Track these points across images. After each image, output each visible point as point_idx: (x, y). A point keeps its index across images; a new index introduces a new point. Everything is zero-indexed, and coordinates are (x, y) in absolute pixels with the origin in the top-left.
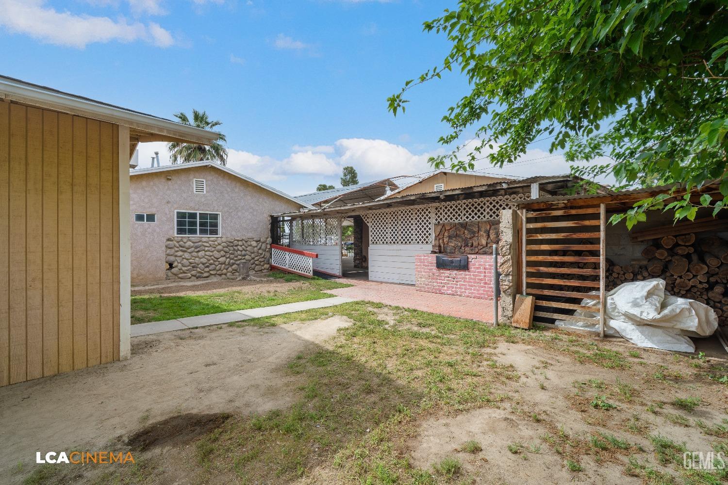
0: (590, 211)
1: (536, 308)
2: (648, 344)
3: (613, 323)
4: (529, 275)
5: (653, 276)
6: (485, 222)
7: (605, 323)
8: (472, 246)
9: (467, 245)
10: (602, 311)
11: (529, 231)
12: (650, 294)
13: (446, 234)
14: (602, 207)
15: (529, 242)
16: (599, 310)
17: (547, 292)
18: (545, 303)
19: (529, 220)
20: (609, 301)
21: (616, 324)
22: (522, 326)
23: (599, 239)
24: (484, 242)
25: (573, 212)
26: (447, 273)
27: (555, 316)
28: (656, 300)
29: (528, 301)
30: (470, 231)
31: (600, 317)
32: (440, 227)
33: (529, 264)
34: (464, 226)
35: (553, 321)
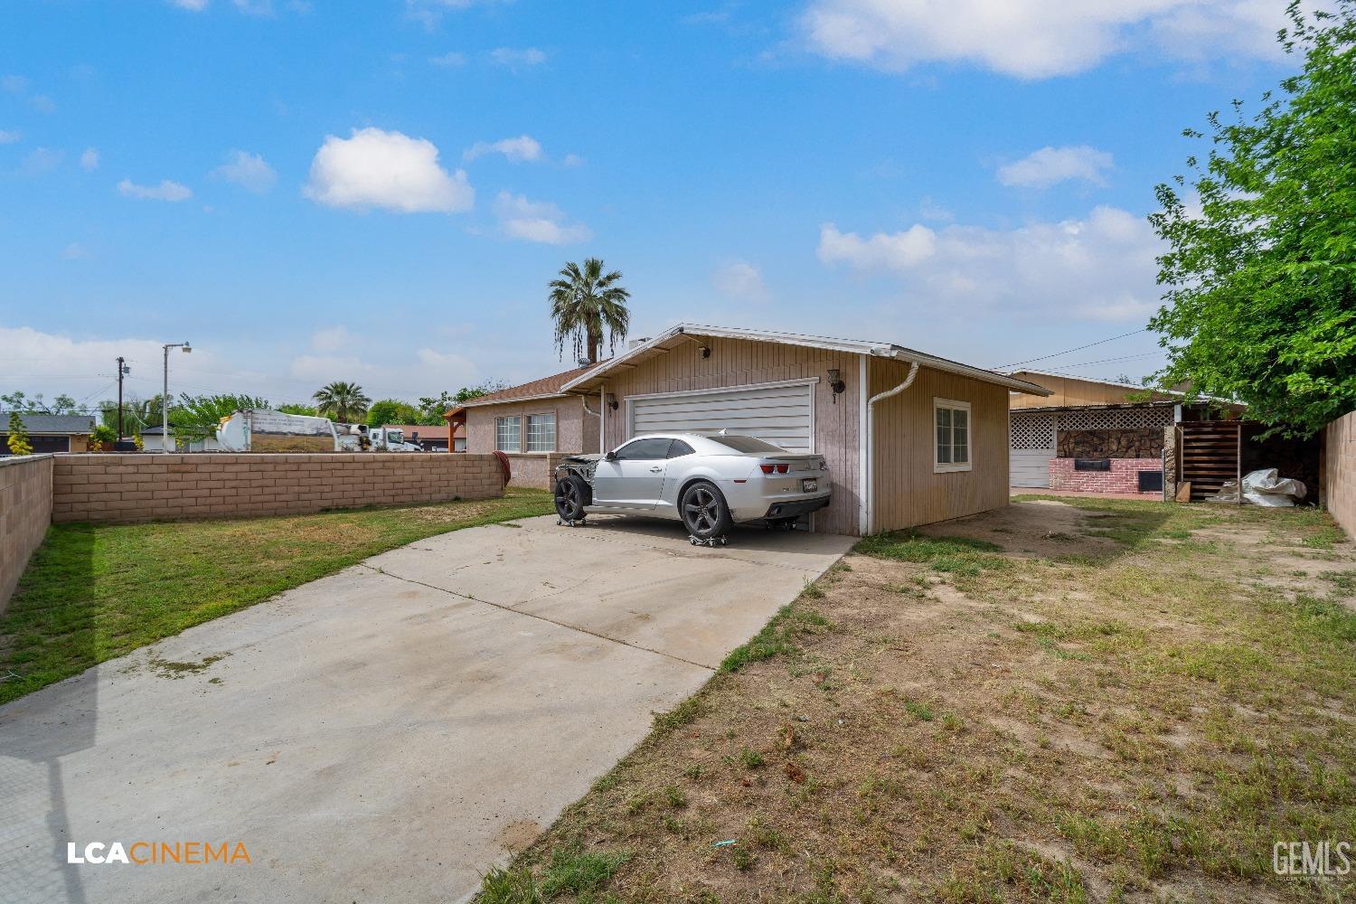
0: (1231, 429)
1: (1192, 490)
2: (1268, 504)
3: (1246, 495)
4: (1185, 469)
5: (1273, 467)
6: (1117, 431)
7: (1241, 497)
8: (1102, 450)
9: (1096, 451)
10: (1239, 489)
11: (1185, 441)
12: (1269, 476)
13: (1071, 440)
14: (1239, 427)
15: (1185, 448)
16: (1237, 489)
17: (1199, 480)
18: (1197, 487)
19: (1185, 434)
20: (1244, 482)
21: (1249, 495)
22: (1184, 500)
23: (1237, 446)
24: (1115, 448)
25: (1219, 429)
26: (1086, 473)
27: (1206, 494)
28: (1273, 479)
29: (1187, 486)
30: (1099, 438)
31: (1238, 493)
32: (1063, 436)
33: (1185, 462)
34: (1092, 433)
35: (1203, 498)
